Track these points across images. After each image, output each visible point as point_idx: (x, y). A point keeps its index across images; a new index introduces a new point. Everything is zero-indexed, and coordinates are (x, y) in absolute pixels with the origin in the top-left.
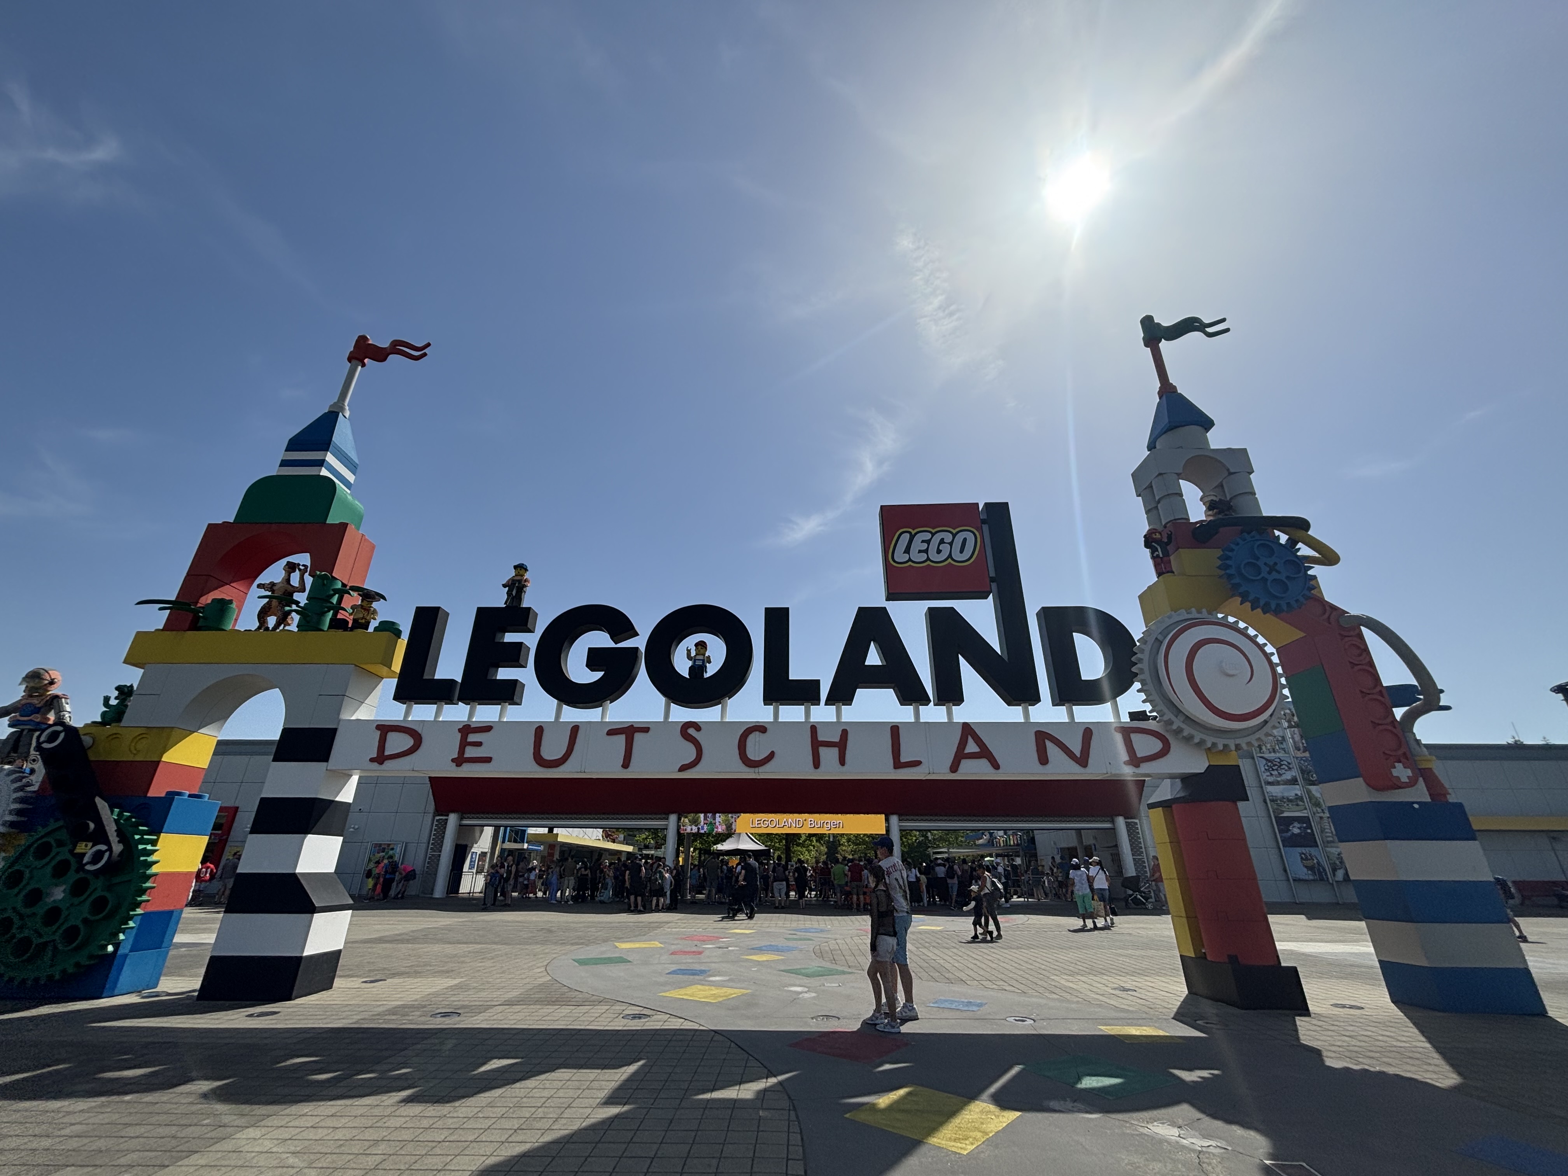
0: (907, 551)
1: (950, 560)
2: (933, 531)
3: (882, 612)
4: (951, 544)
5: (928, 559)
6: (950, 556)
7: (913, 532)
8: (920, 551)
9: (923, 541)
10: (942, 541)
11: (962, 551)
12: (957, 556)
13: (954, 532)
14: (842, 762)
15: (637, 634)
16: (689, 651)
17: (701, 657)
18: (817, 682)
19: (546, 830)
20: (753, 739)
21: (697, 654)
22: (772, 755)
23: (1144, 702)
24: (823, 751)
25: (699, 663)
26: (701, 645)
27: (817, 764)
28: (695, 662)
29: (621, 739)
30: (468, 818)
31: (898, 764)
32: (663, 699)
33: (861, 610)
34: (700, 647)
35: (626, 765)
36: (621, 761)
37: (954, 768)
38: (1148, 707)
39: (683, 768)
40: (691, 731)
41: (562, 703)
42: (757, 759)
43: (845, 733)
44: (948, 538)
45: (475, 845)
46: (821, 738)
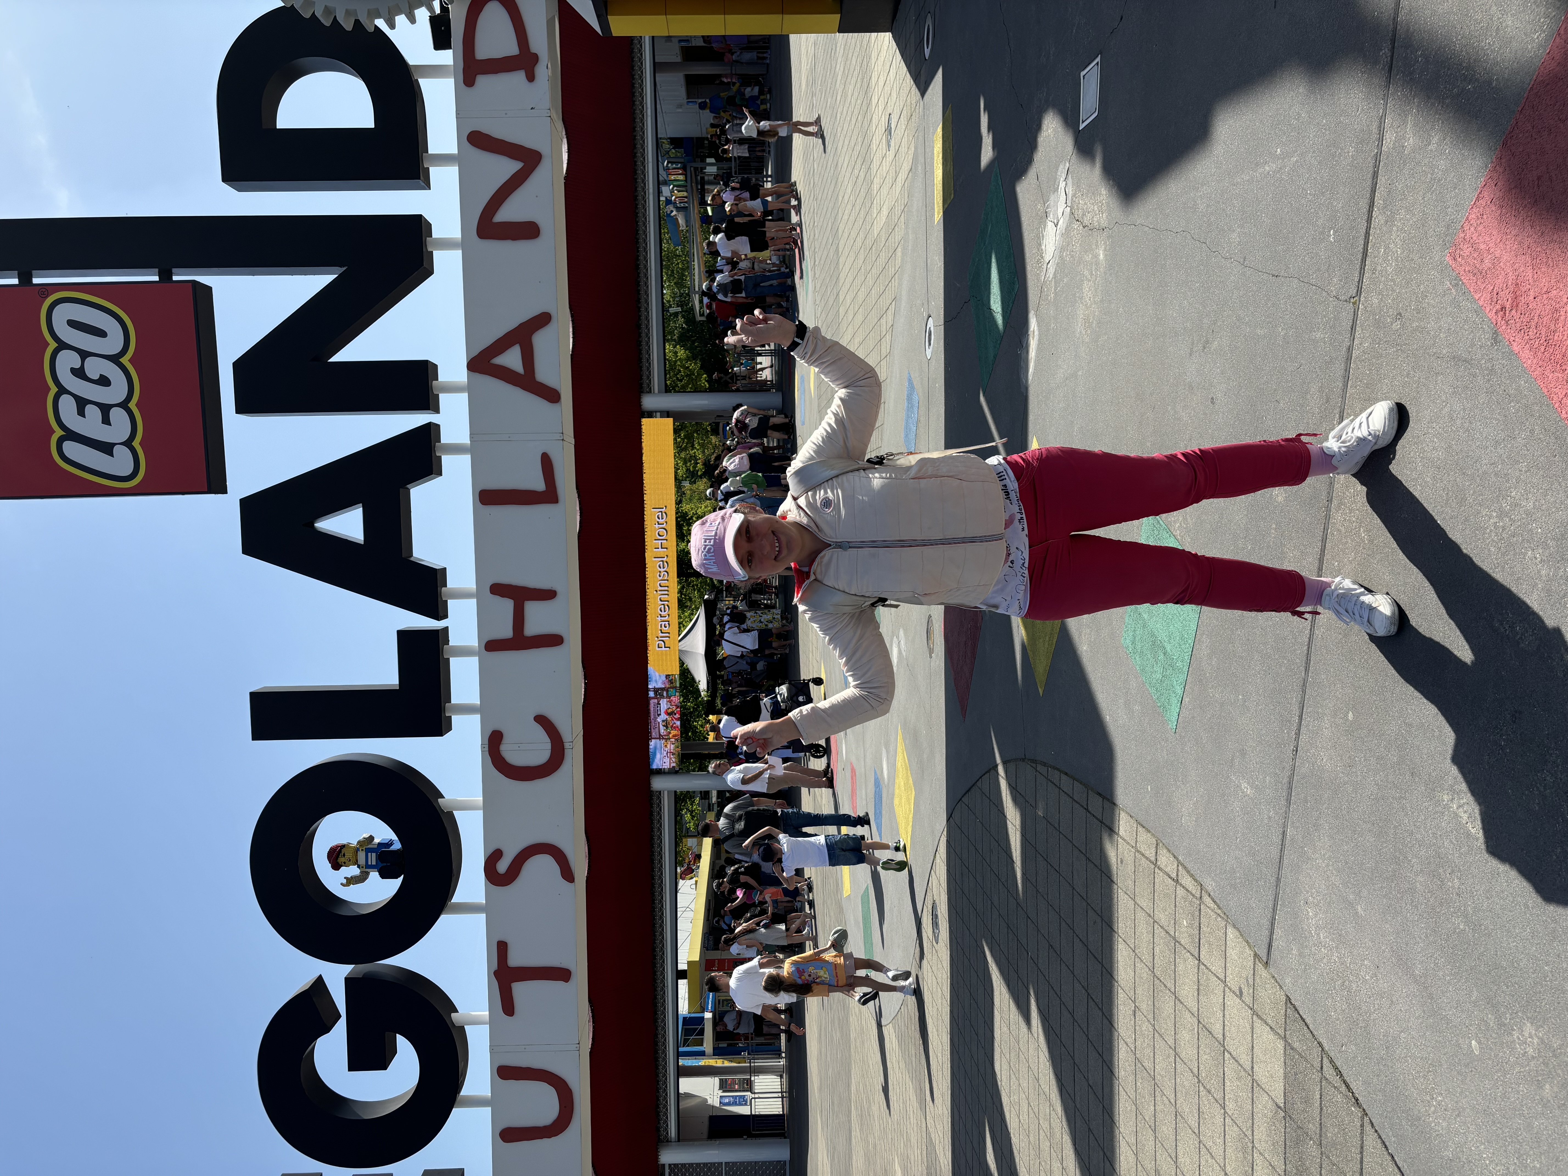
0: (107, 448)
1: (125, 360)
2: (54, 389)
3: (248, 505)
4: (84, 355)
5: (124, 405)
6: (115, 359)
7: (59, 432)
8: (106, 421)
9: (81, 413)
10: (79, 373)
11: (102, 334)
12: (113, 343)
13: (53, 345)
14: (548, 595)
15: (319, 983)
16: (350, 881)
17: (362, 856)
18: (403, 636)
19: (683, 984)
20: (513, 754)
21: (356, 863)
22: (542, 720)
23: (412, 20)
24: (532, 628)
25: (373, 858)
26: (337, 857)
27: (554, 640)
28: (372, 867)
29: (521, 990)
30: (666, 1129)
31: (550, 496)
32: (444, 919)
33: (248, 550)
34: (341, 860)
35: (562, 974)
36: (559, 985)
37: (551, 395)
38: (423, 15)
39: (568, 874)
40: (502, 866)
41: (458, 1099)
42: (549, 746)
43: (498, 589)
44: (67, 361)
45: (710, 1102)
46: (506, 631)
